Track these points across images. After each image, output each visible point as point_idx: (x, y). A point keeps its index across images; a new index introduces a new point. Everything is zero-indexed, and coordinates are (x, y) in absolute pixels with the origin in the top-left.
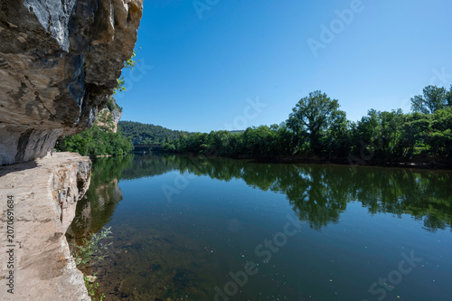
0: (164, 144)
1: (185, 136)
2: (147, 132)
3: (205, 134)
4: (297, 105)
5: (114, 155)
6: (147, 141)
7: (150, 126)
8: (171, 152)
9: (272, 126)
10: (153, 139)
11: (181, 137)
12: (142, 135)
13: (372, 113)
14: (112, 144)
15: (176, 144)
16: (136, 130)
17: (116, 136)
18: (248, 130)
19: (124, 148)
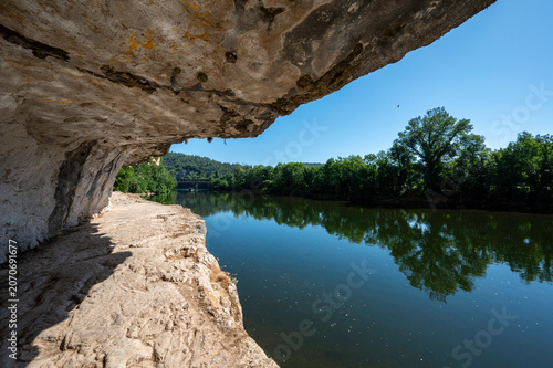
0: (214, 180)
1: (242, 170)
2: (192, 165)
3: (269, 167)
4: (408, 128)
5: (157, 193)
6: (192, 175)
7: (195, 158)
8: (223, 189)
9: (366, 157)
10: (199, 173)
11: (237, 171)
12: (186, 168)
13: (524, 138)
14: (155, 179)
15: (229, 179)
16: (178, 162)
17: (160, 169)
18: (330, 162)
19: (168, 185)
